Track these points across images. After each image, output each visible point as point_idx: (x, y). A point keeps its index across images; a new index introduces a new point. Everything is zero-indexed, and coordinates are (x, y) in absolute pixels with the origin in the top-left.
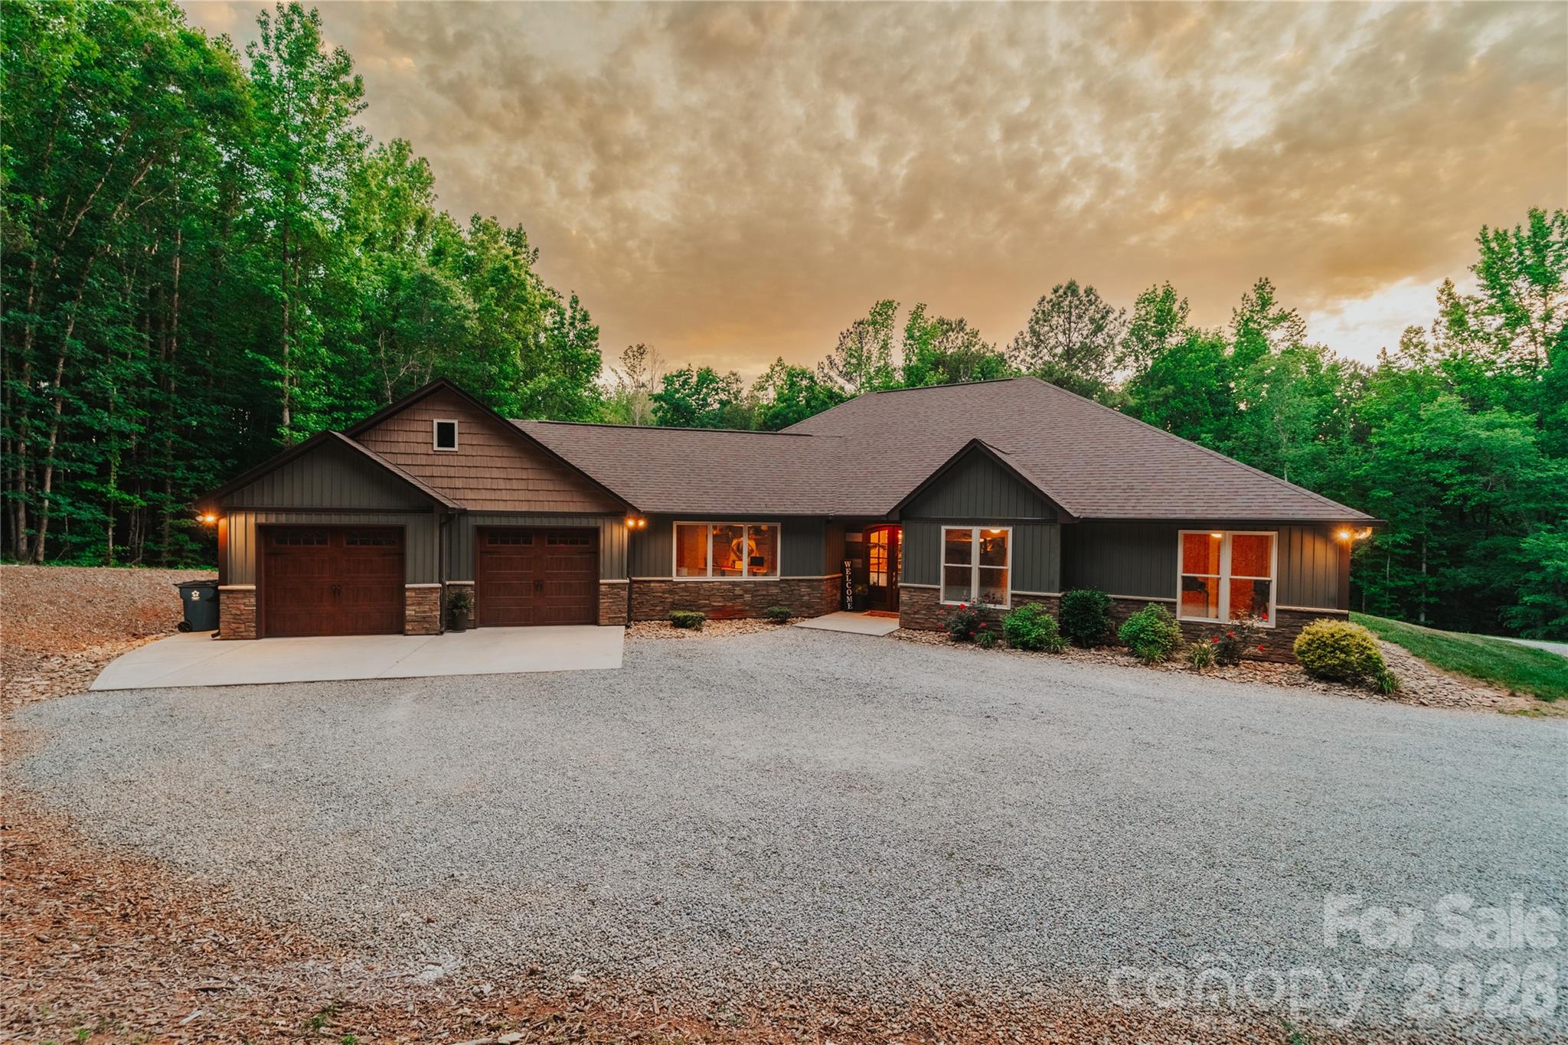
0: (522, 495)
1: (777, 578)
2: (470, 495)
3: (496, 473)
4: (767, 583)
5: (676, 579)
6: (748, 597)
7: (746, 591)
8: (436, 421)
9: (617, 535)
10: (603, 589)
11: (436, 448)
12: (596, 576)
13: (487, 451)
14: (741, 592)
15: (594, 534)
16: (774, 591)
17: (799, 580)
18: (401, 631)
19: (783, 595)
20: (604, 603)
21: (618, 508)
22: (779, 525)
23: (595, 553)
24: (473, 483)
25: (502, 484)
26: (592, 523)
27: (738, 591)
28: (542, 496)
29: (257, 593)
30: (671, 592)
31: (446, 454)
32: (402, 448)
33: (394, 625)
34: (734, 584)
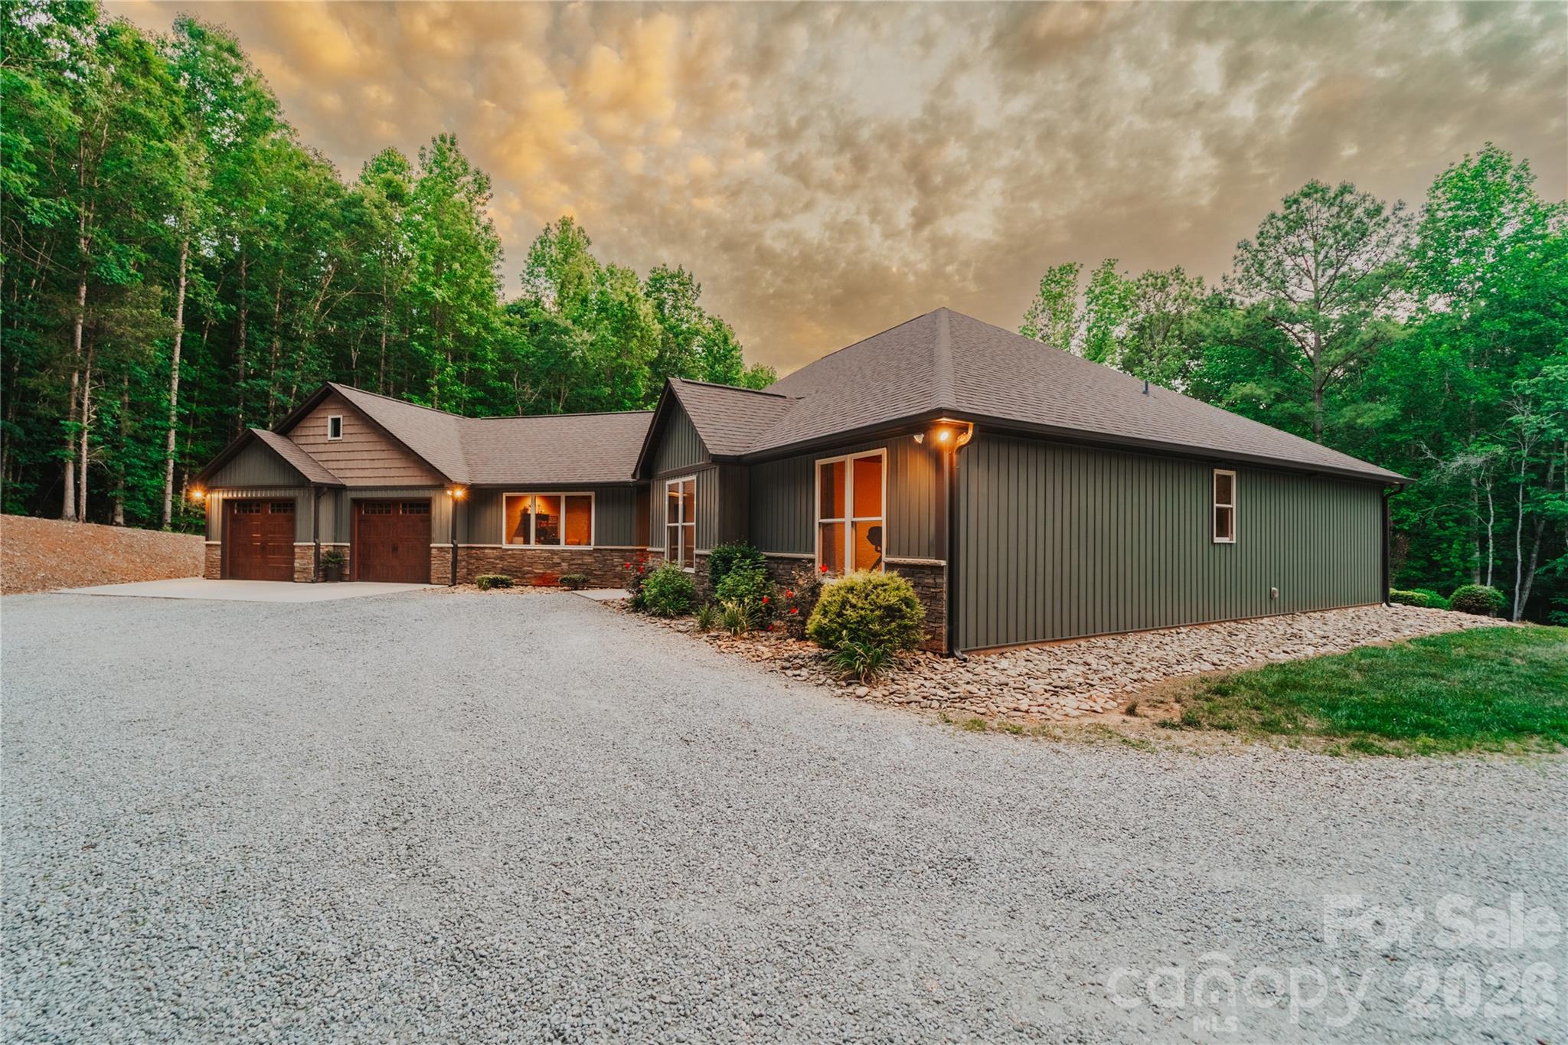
0: (381, 473)
1: (591, 548)
2: (348, 474)
3: (365, 455)
4: (582, 553)
5: (505, 546)
6: (565, 565)
7: (563, 560)
8: (330, 417)
9: (444, 505)
10: (434, 552)
11: (329, 437)
12: (429, 540)
13: (361, 438)
14: (558, 561)
15: (425, 505)
16: (588, 560)
17: (611, 550)
18: (291, 579)
19: (597, 564)
20: (435, 564)
21: (442, 482)
22: (592, 494)
23: (428, 521)
24: (350, 465)
25: (368, 464)
26: (426, 494)
27: (556, 560)
28: (393, 473)
29: (223, 547)
30: (502, 558)
31: (335, 442)
32: (311, 440)
33: (286, 574)
34: (553, 552)
